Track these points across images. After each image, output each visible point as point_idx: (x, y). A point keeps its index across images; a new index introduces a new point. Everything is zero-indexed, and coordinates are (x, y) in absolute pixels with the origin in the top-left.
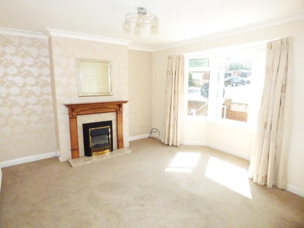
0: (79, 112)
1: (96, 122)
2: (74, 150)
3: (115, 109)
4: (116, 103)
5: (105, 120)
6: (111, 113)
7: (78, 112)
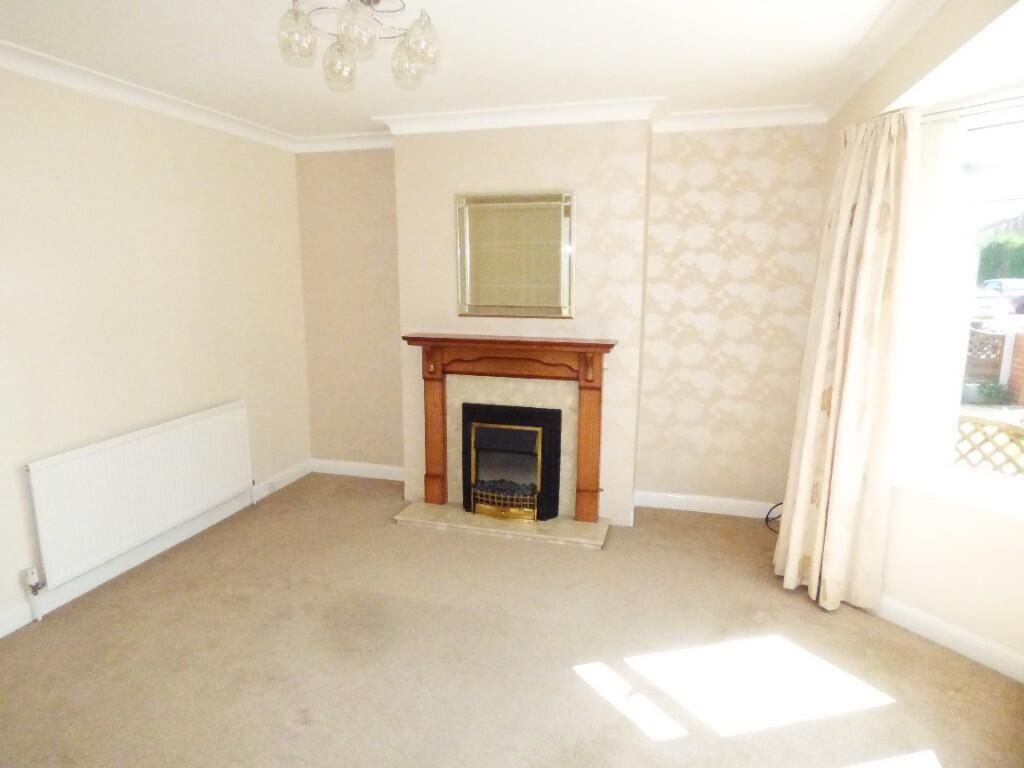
0: (449, 363)
1: (507, 404)
2: (435, 478)
3: (571, 368)
4: (577, 350)
5: (539, 405)
6: (561, 384)
7: (445, 362)
